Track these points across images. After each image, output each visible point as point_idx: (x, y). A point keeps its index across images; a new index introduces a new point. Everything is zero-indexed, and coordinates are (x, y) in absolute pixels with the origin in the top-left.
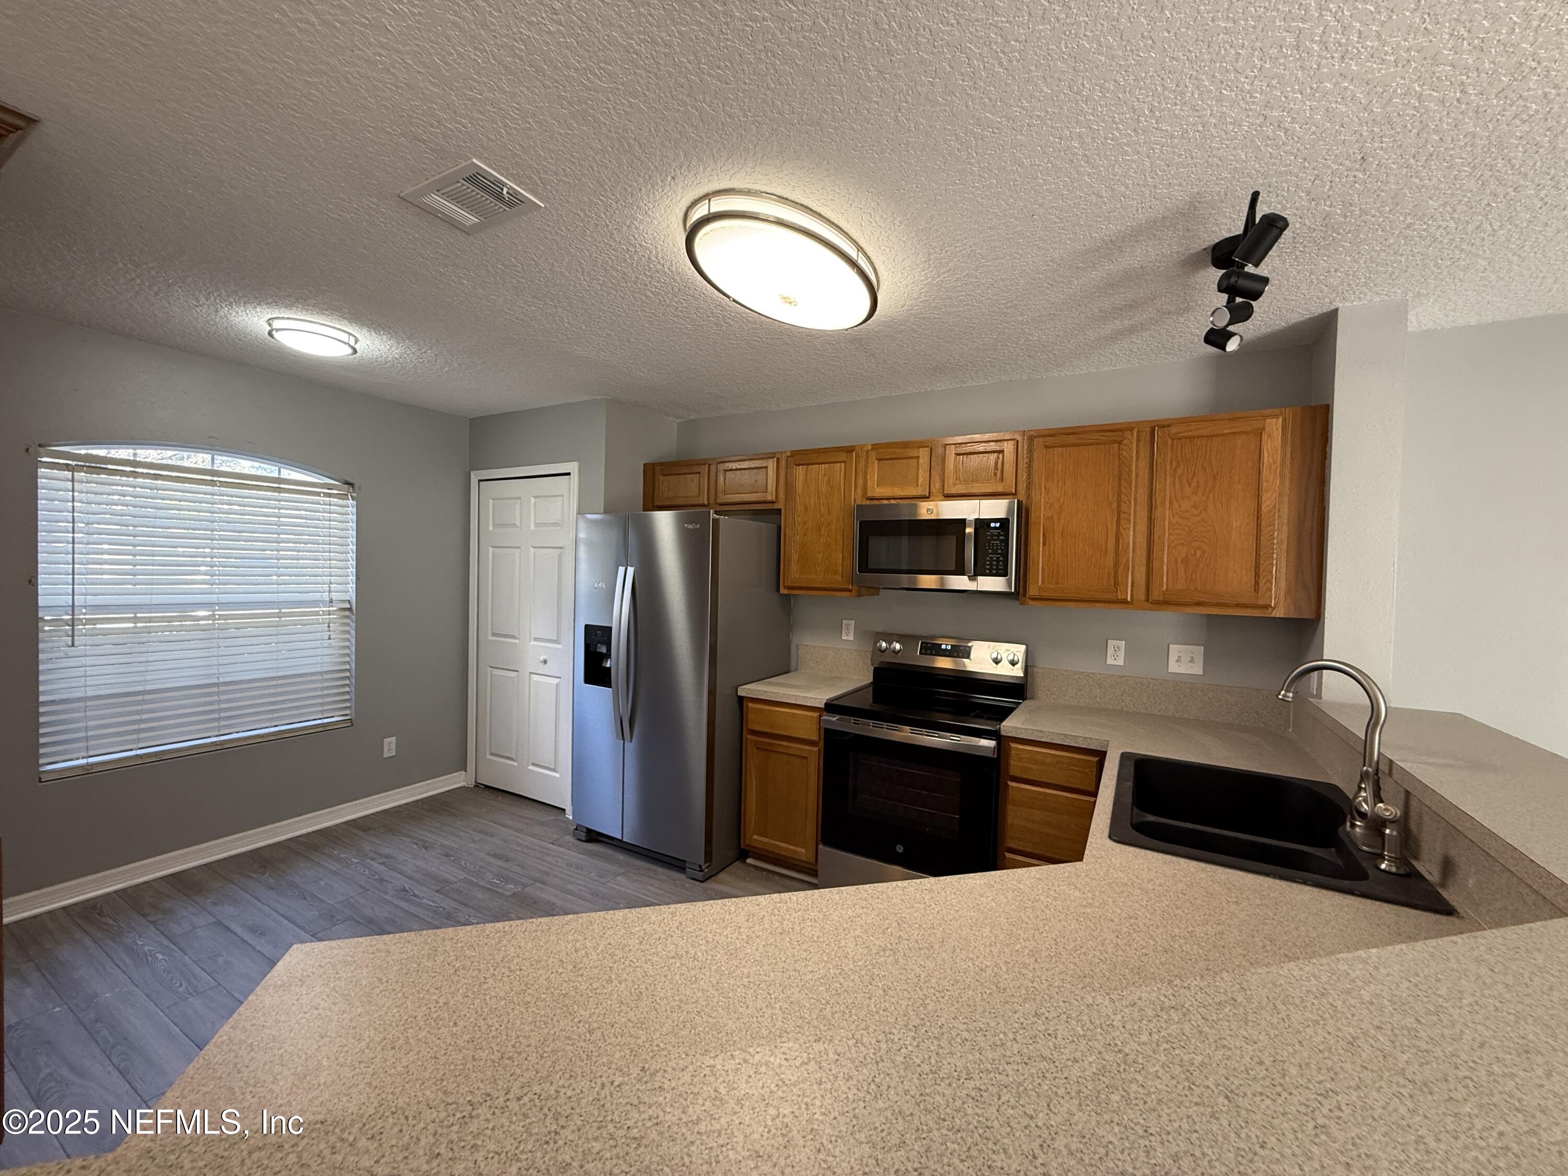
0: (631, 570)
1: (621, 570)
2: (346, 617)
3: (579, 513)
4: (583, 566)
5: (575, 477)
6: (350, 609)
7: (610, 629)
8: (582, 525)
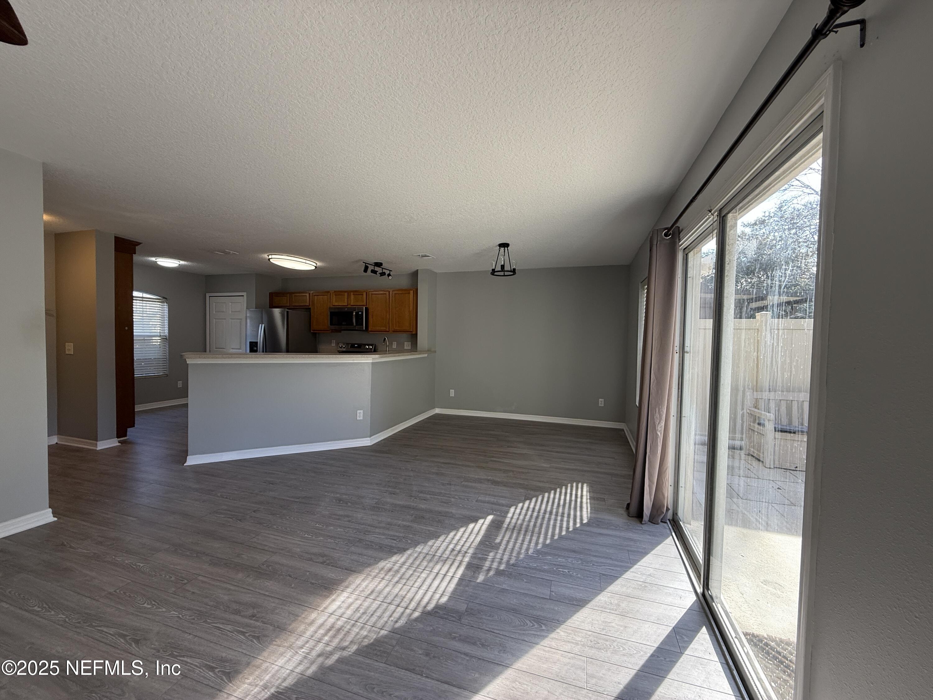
0: (263, 325)
1: (260, 325)
2: (165, 341)
3: (247, 308)
4: (248, 324)
5: (245, 297)
6: (166, 339)
7: (257, 342)
8: (248, 312)
